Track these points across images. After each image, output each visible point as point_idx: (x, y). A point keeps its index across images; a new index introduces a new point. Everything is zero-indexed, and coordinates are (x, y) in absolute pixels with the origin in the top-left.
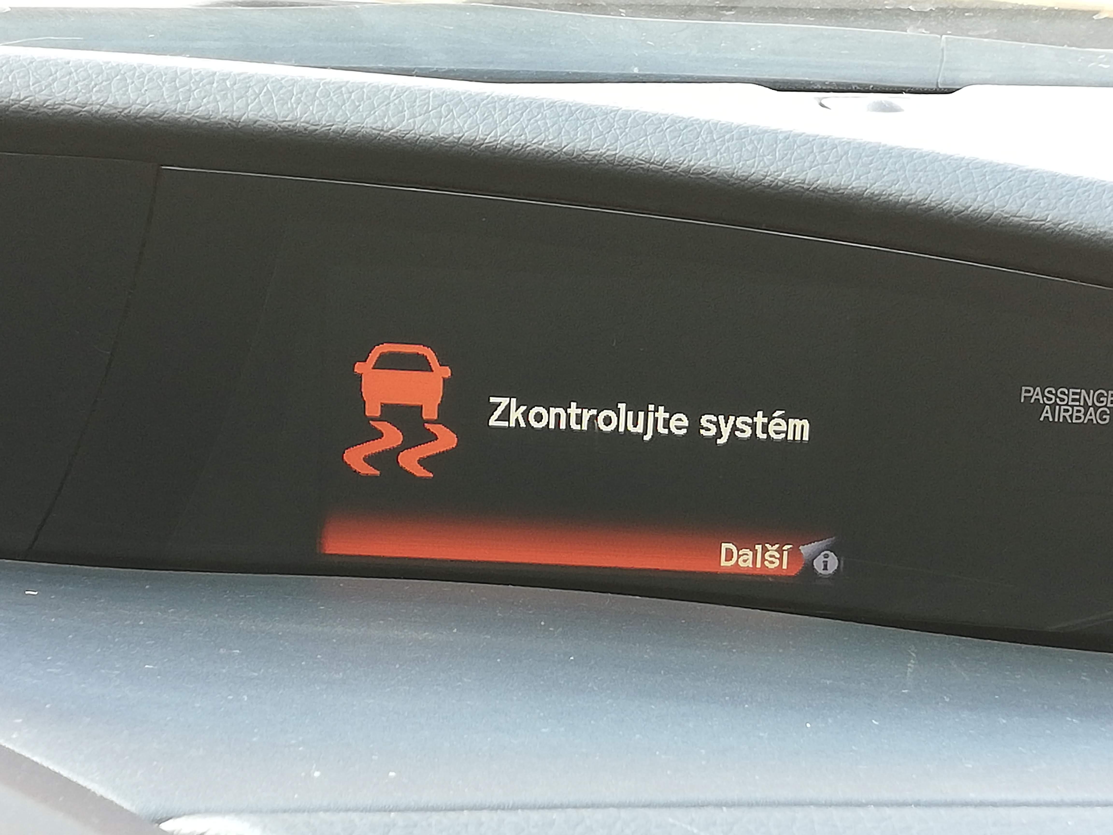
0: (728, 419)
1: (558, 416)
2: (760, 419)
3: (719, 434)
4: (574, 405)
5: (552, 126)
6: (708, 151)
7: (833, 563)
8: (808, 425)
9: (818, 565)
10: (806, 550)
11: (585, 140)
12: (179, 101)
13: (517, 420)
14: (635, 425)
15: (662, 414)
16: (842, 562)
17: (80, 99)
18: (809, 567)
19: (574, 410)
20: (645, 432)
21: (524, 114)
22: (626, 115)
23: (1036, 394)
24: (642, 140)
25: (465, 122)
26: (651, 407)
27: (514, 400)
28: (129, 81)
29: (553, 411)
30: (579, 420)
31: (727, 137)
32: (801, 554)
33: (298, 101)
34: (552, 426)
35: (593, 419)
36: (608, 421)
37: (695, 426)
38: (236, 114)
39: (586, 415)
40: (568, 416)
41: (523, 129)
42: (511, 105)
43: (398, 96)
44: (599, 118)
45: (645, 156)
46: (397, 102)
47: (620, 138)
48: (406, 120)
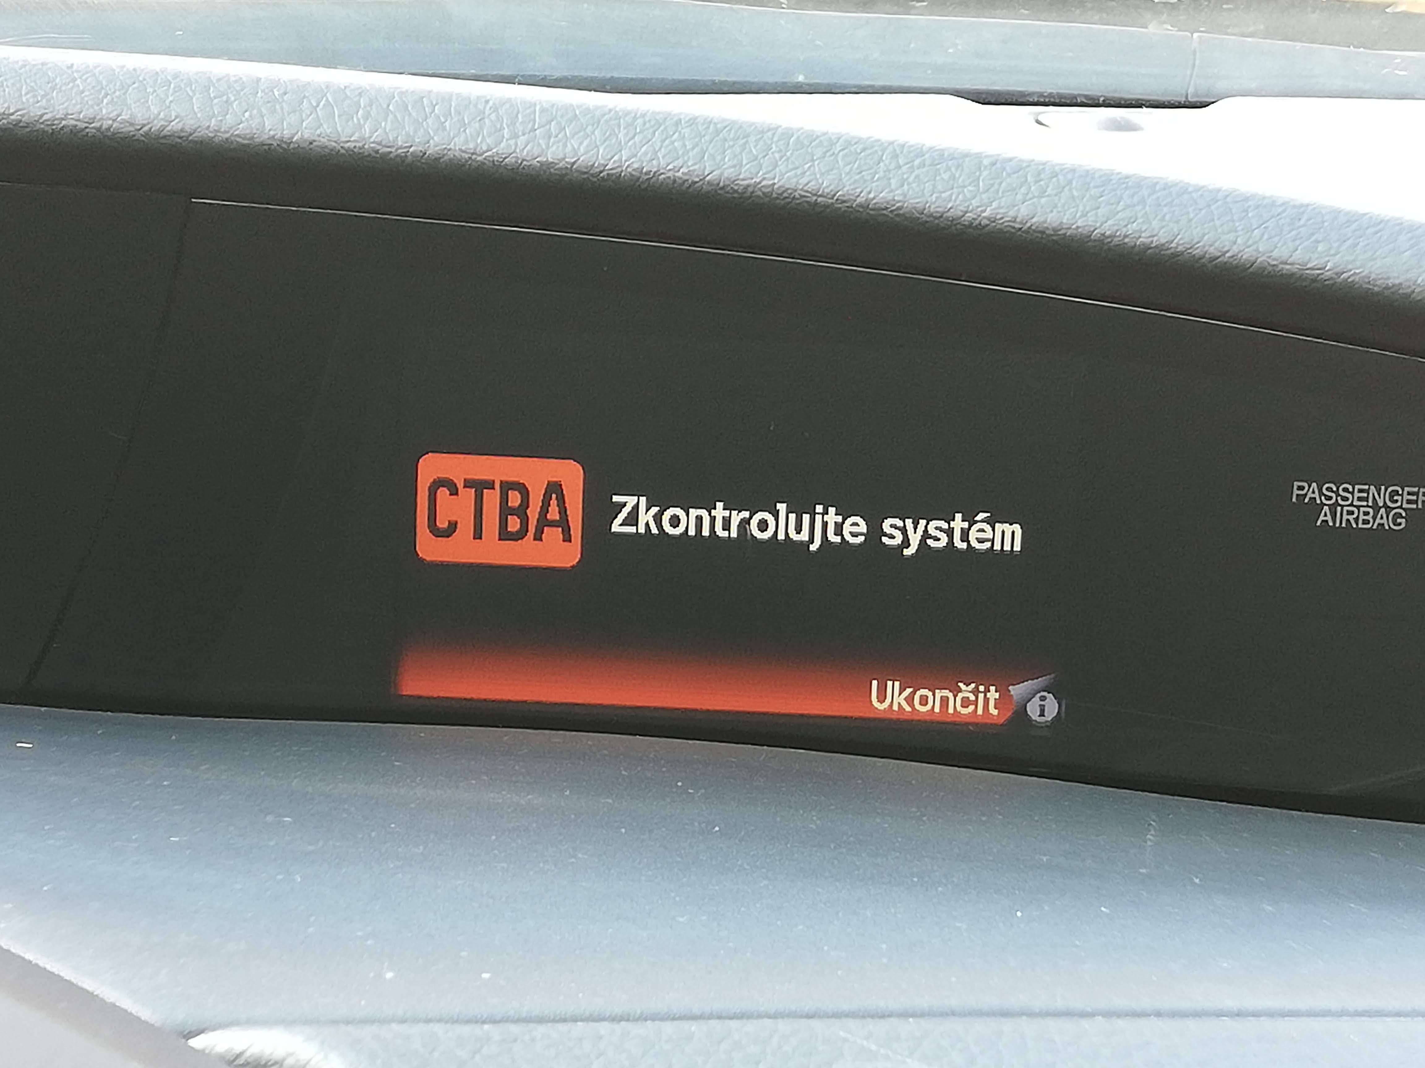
0: (918, 523)
1: (699, 519)
2: (958, 523)
4: (720, 505)
5: (693, 148)
6: (892, 181)
7: (1052, 708)
9: (1033, 710)
10: (1016, 691)
11: (734, 166)
14: (799, 531)
15: (832, 517)
17: (87, 113)
19: (720, 512)
20: (812, 540)
21: (656, 134)
22: (788, 134)
23: (1312, 491)
24: (807, 166)
25: (581, 143)
26: (819, 508)
27: (643, 500)
28: (149, 90)
31: (917, 162)
33: (367, 116)
34: (692, 532)
35: (744, 523)
36: (763, 526)
37: (875, 532)
38: (287, 133)
39: (736, 518)
40: (713, 519)
41: (656, 153)
42: (640, 121)
43: (495, 109)
44: (752, 139)
45: (812, 186)
46: (493, 117)
47: (779, 163)
48: (505, 141)
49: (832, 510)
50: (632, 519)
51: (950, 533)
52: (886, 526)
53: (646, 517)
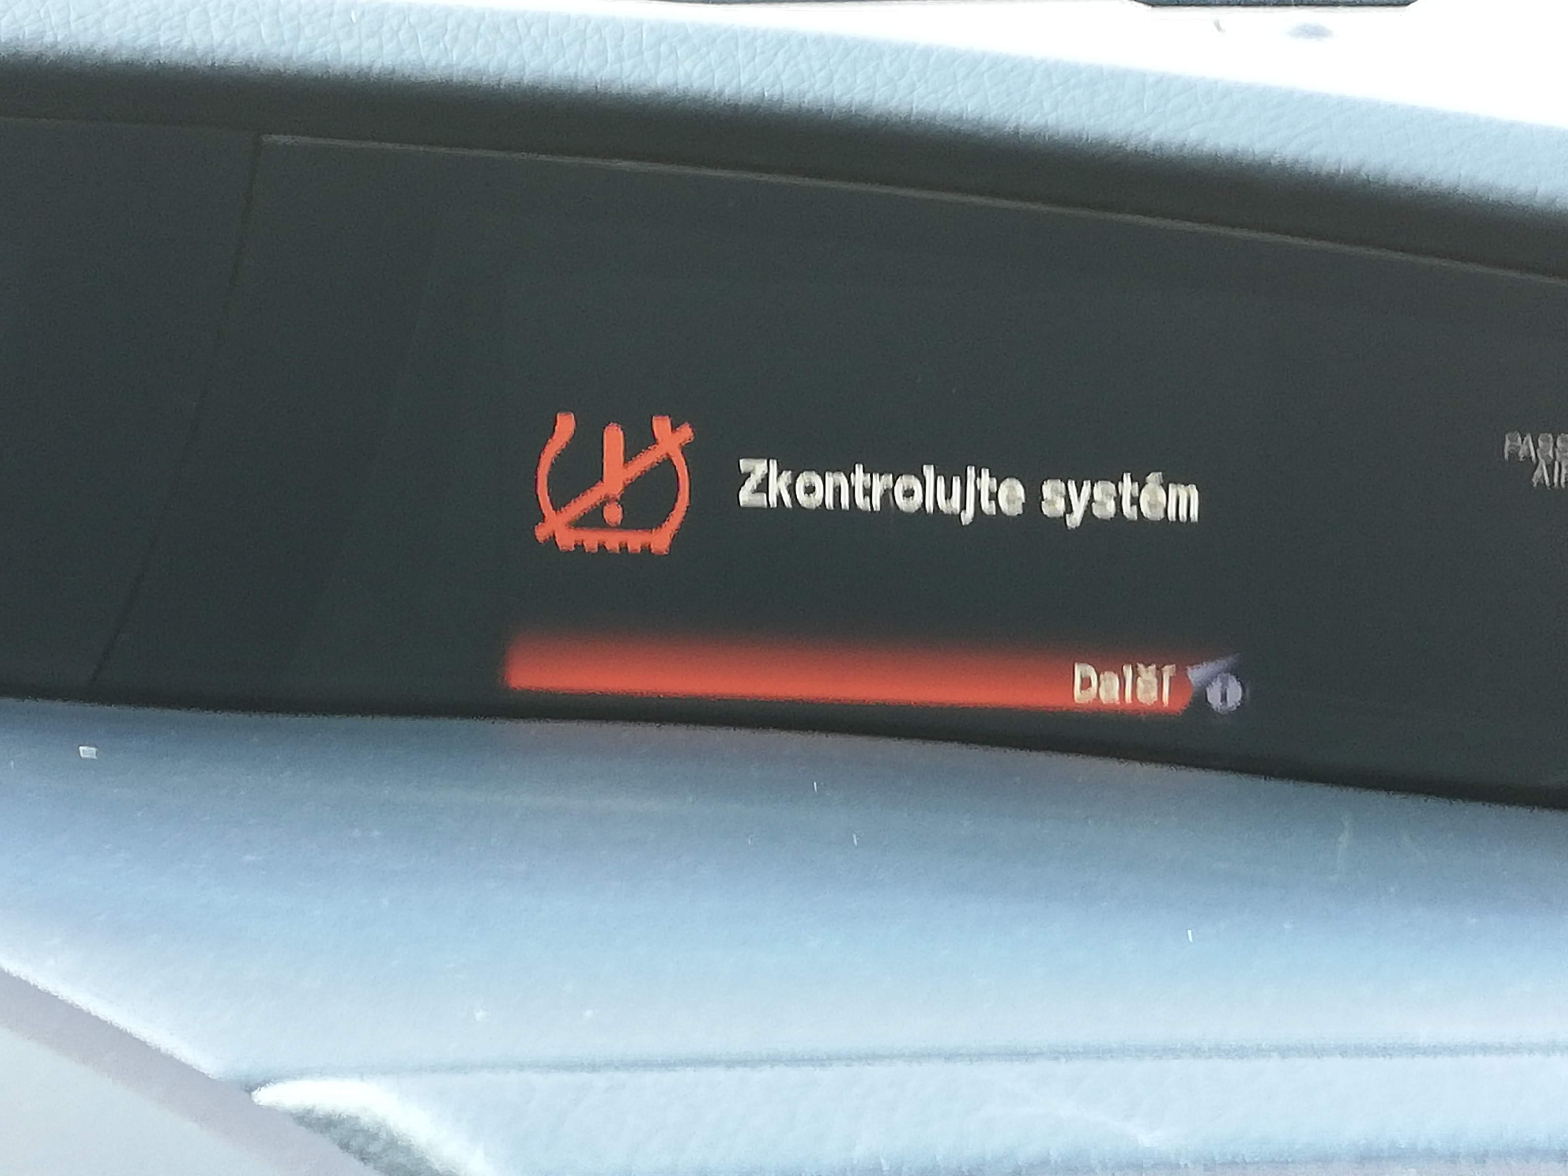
0: (1082, 485)
1: (837, 491)
2: (1127, 486)
3: (1069, 509)
4: (859, 469)
7: (1235, 693)
8: (1196, 492)
9: (1214, 696)
10: (1196, 674)
12: (283, 43)
13: (780, 498)
14: (949, 495)
15: (986, 482)
16: (1248, 691)
18: (1200, 700)
19: (859, 477)
23: (1525, 446)
26: (971, 472)
27: (774, 465)
29: (830, 479)
30: (868, 492)
32: (1189, 681)
34: (830, 502)
35: (887, 495)
36: (909, 493)
37: (1034, 498)
38: (366, 61)
39: (879, 485)
40: (852, 490)
48: (608, 65)
49: (985, 473)
50: (763, 487)
51: (1119, 500)
52: (1047, 489)
53: (778, 485)
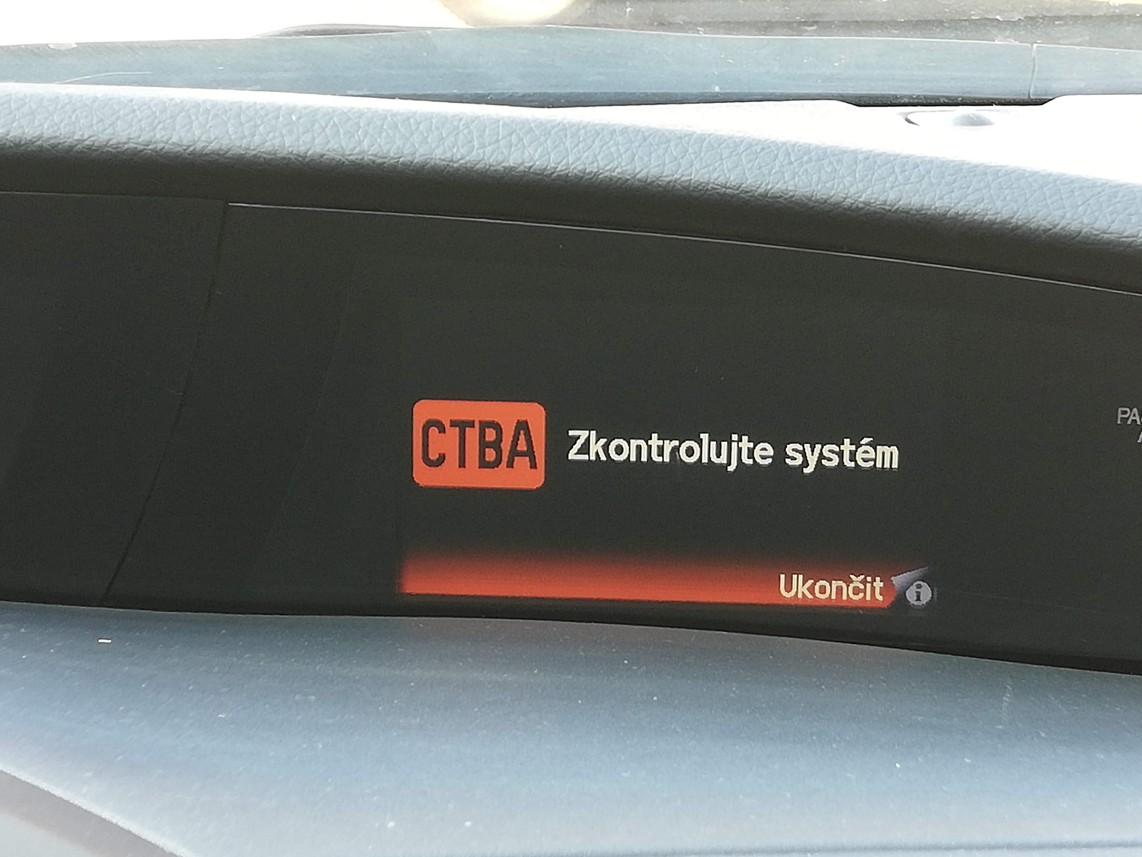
0: (815, 447)
1: (639, 448)
2: (847, 447)
3: (805, 463)
4: (655, 436)
5: (626, 151)
6: (786, 174)
7: (926, 594)
8: (897, 452)
9: (911, 595)
10: (898, 580)
11: (659, 166)
12: (244, 137)
13: (597, 454)
14: (719, 455)
15: (746, 444)
16: (935, 593)
17: (145, 138)
18: (902, 598)
19: (655, 441)
20: (729, 463)
21: (596, 141)
22: (701, 139)
23: (1133, 415)
24: (717, 164)
25: (536, 151)
26: (735, 437)
27: (593, 433)
28: (193, 118)
29: (634, 443)
30: (661, 451)
31: (805, 159)
32: (893, 585)
33: (366, 134)
34: (633, 459)
35: (675, 450)
36: (690, 452)
37: (780, 455)
38: (302, 149)
39: (669, 446)
40: (650, 448)
41: (596, 156)
42: (582, 132)
43: (467, 126)
44: (672, 144)
45: (722, 180)
46: (466, 131)
47: (695, 163)
48: (475, 150)
49: (745, 438)
50: (585, 449)
51: (841, 454)
52: (789, 449)
53: (596, 447)
